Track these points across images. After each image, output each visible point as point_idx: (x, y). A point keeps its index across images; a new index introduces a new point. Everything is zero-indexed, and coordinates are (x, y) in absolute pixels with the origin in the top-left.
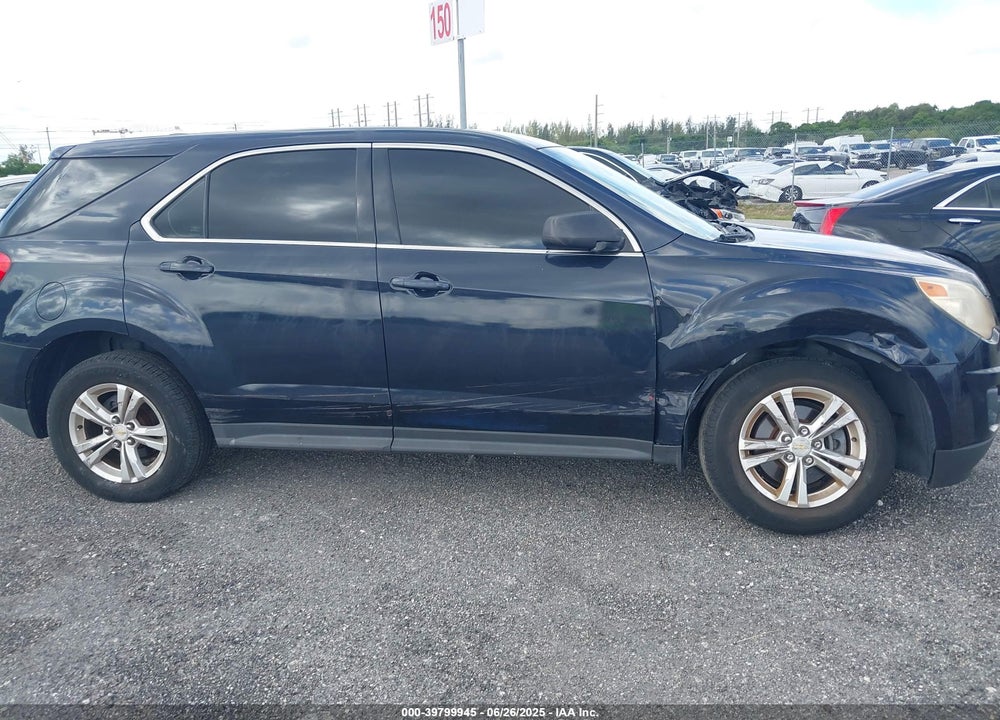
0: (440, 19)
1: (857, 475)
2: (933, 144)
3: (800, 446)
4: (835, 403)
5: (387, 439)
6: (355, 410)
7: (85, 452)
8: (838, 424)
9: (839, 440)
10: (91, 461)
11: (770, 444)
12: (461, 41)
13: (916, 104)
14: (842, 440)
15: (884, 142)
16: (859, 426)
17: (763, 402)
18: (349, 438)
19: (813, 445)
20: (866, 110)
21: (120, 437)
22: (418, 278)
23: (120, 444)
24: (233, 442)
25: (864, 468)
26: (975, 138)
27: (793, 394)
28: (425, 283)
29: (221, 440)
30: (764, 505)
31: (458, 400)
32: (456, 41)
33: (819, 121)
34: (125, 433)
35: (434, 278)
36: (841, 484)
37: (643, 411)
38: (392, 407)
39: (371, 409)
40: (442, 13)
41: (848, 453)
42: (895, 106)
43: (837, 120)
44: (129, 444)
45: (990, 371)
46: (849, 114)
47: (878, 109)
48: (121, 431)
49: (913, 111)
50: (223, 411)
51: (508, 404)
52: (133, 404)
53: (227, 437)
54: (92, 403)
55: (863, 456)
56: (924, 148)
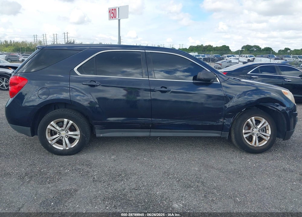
0: (112, 13)
1: (269, 138)
2: (216, 56)
3: (256, 131)
4: (263, 121)
5: (148, 133)
6: (141, 125)
7: (50, 140)
8: (265, 125)
9: (264, 130)
10: (53, 143)
11: (249, 131)
12: (119, 20)
13: (208, 45)
14: (265, 129)
15: (203, 55)
16: (269, 126)
17: (248, 120)
18: (137, 133)
19: (259, 131)
20: (195, 46)
21: (63, 135)
22: (161, 88)
23: (63, 137)
24: (101, 135)
25: (270, 136)
26: (226, 55)
27: (255, 118)
28: (163, 89)
29: (97, 135)
30: (249, 146)
31: (170, 121)
32: (118, 20)
33: (183, 48)
34: (64, 134)
35: (166, 88)
36: (265, 140)
37: (220, 123)
38: (152, 124)
39: (145, 125)
40: (113, 11)
41: (266, 133)
42: (202, 45)
43: (188, 48)
44: (66, 137)
45: (295, 112)
46: (191, 47)
47: (198, 46)
48: (63, 133)
49: (207, 47)
50: (100, 126)
51: (185, 122)
52: (69, 125)
53: (100, 134)
54: (55, 125)
55: (270, 133)
56: (214, 57)
